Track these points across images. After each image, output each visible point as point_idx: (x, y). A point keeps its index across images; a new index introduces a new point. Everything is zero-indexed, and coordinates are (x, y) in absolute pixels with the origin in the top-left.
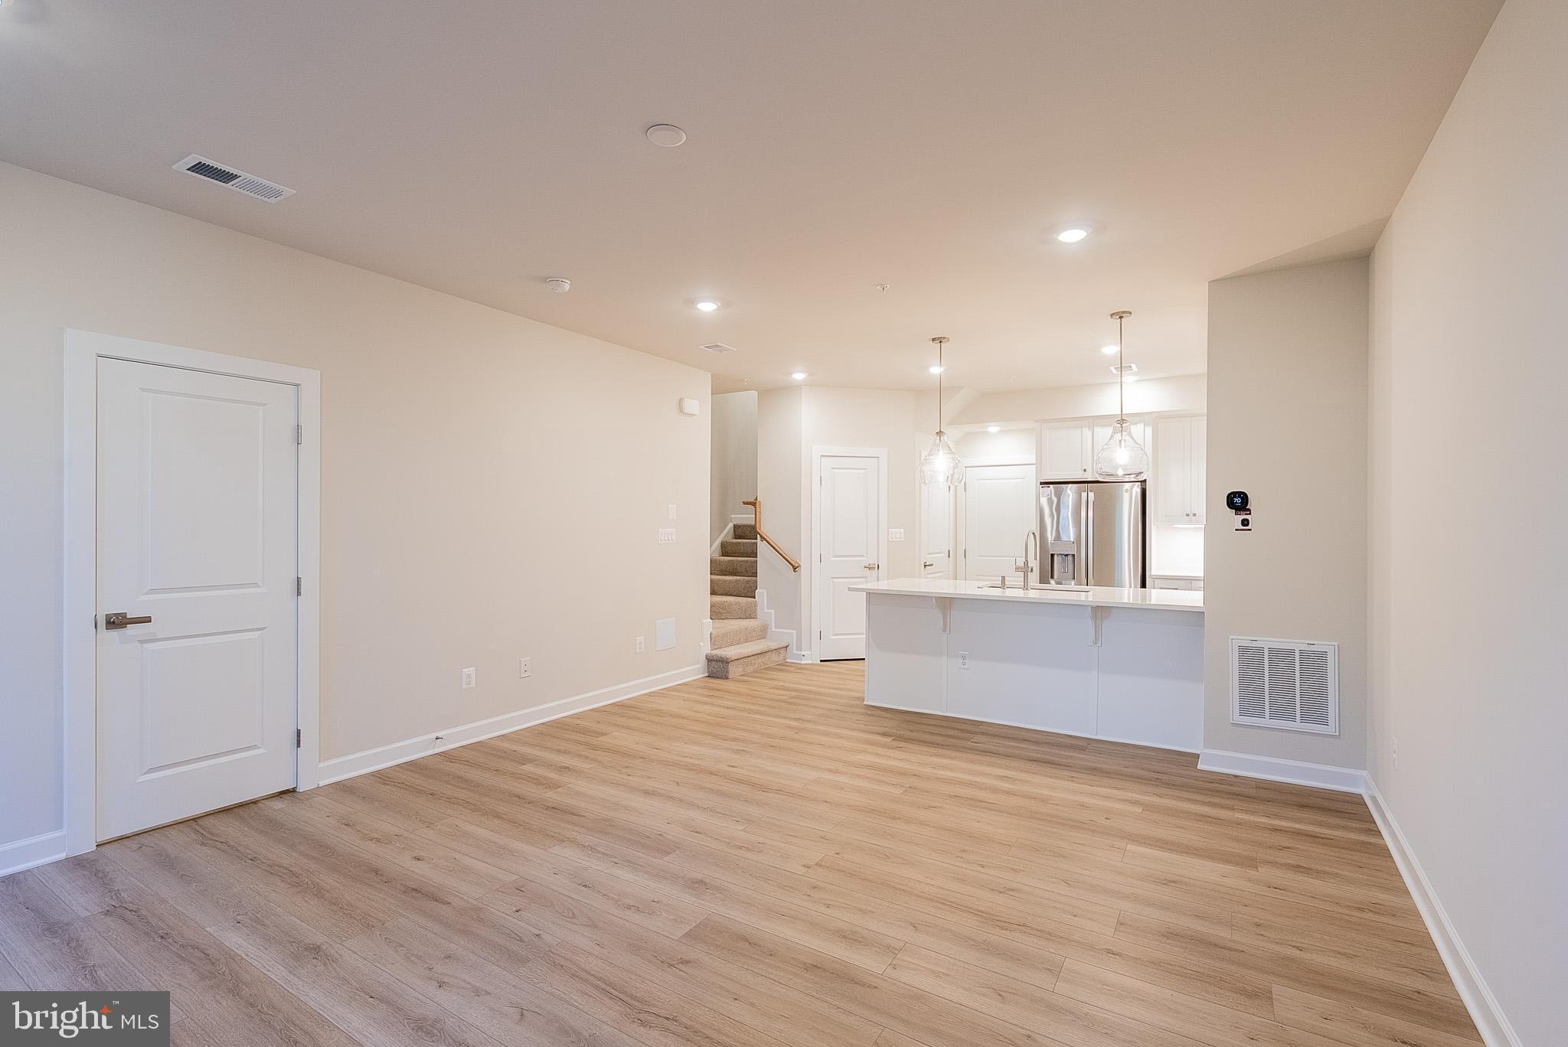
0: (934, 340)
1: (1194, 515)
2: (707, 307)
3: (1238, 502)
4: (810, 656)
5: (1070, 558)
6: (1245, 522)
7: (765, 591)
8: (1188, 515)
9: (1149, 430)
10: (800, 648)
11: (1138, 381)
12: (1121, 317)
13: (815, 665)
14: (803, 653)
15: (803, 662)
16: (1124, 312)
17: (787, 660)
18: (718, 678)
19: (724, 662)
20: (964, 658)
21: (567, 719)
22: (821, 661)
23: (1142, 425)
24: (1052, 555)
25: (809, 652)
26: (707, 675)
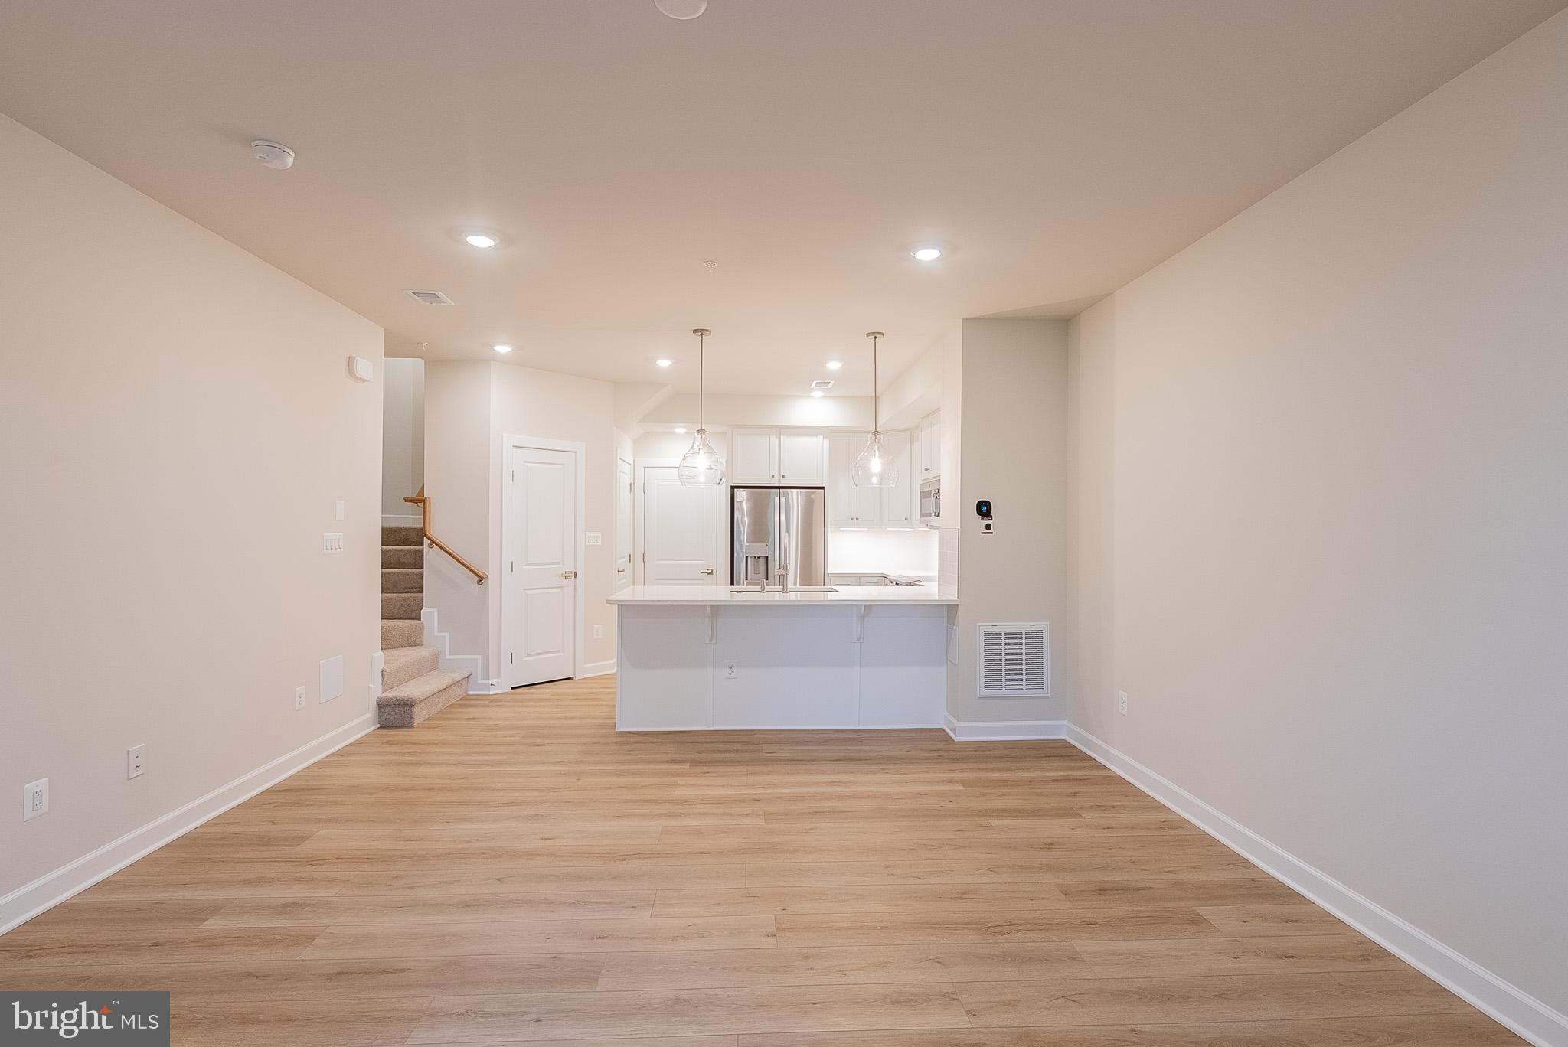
0: (695, 331)
1: (857, 519)
2: (481, 242)
3: (984, 509)
4: (500, 685)
5: (762, 560)
6: (988, 527)
7: (435, 610)
8: (852, 519)
9: (827, 442)
10: (486, 676)
11: (824, 397)
12: (875, 338)
13: (507, 693)
14: (491, 681)
15: (491, 693)
16: (879, 333)
17: (469, 693)
18: (397, 728)
19: (407, 705)
20: (731, 667)
21: (201, 830)
22: (512, 688)
23: (822, 437)
24: (747, 557)
25: (498, 680)
26: (379, 726)
